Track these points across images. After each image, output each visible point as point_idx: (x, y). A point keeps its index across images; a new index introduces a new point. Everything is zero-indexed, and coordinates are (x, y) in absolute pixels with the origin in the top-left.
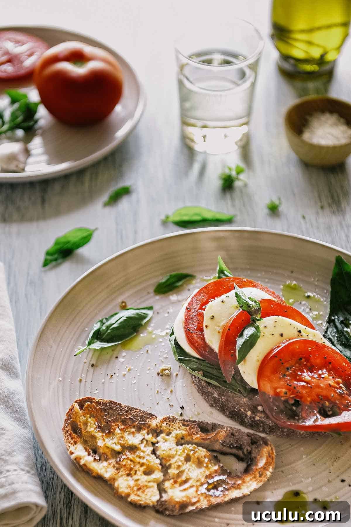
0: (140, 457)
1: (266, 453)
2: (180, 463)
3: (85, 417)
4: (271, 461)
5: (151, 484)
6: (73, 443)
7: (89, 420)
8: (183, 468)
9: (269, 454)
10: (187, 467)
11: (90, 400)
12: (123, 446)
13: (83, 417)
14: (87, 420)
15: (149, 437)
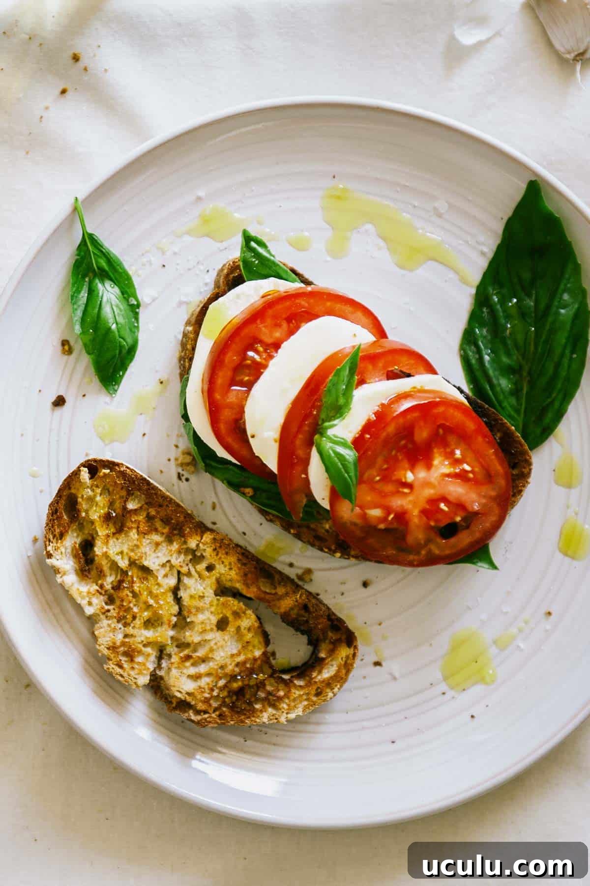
0: (150, 593)
1: (342, 659)
2: (208, 628)
3: (93, 491)
4: (343, 676)
5: (149, 650)
6: (58, 536)
7: (98, 498)
8: (209, 636)
9: (346, 662)
10: (216, 637)
11: (111, 465)
12: (132, 563)
13: (89, 490)
14: (95, 496)
15: (178, 561)
